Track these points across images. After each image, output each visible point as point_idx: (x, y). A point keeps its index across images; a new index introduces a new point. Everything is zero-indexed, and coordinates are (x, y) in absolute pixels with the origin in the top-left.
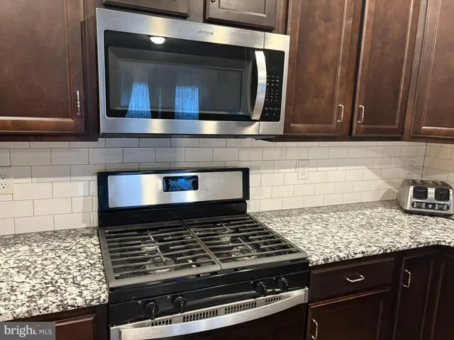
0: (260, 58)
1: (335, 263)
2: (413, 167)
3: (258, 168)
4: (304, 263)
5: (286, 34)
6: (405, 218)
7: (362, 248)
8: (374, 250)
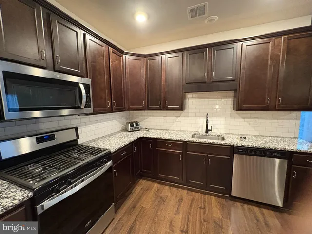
0: (82, 86)
1: (118, 150)
3: (80, 126)
4: (110, 153)
6: (129, 133)
8: (127, 143)
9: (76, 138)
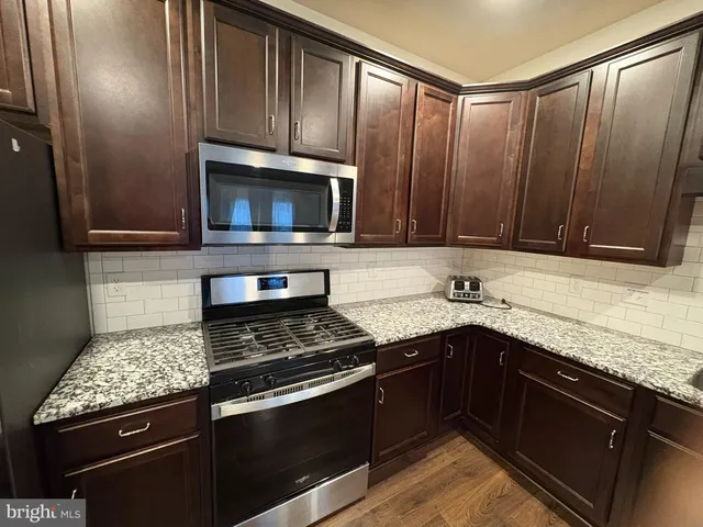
0: (335, 184)
1: (395, 343)
2: (455, 266)
3: (337, 269)
4: (371, 344)
5: (354, 165)
6: (449, 305)
7: (416, 330)
8: (425, 331)
9: (322, 292)
